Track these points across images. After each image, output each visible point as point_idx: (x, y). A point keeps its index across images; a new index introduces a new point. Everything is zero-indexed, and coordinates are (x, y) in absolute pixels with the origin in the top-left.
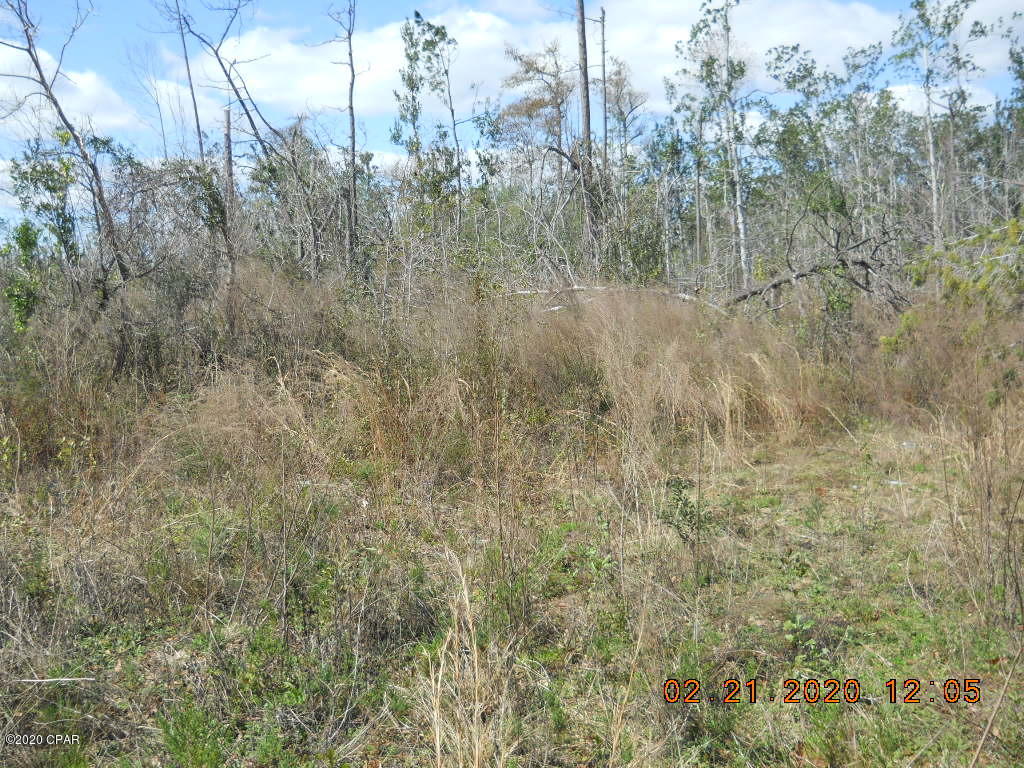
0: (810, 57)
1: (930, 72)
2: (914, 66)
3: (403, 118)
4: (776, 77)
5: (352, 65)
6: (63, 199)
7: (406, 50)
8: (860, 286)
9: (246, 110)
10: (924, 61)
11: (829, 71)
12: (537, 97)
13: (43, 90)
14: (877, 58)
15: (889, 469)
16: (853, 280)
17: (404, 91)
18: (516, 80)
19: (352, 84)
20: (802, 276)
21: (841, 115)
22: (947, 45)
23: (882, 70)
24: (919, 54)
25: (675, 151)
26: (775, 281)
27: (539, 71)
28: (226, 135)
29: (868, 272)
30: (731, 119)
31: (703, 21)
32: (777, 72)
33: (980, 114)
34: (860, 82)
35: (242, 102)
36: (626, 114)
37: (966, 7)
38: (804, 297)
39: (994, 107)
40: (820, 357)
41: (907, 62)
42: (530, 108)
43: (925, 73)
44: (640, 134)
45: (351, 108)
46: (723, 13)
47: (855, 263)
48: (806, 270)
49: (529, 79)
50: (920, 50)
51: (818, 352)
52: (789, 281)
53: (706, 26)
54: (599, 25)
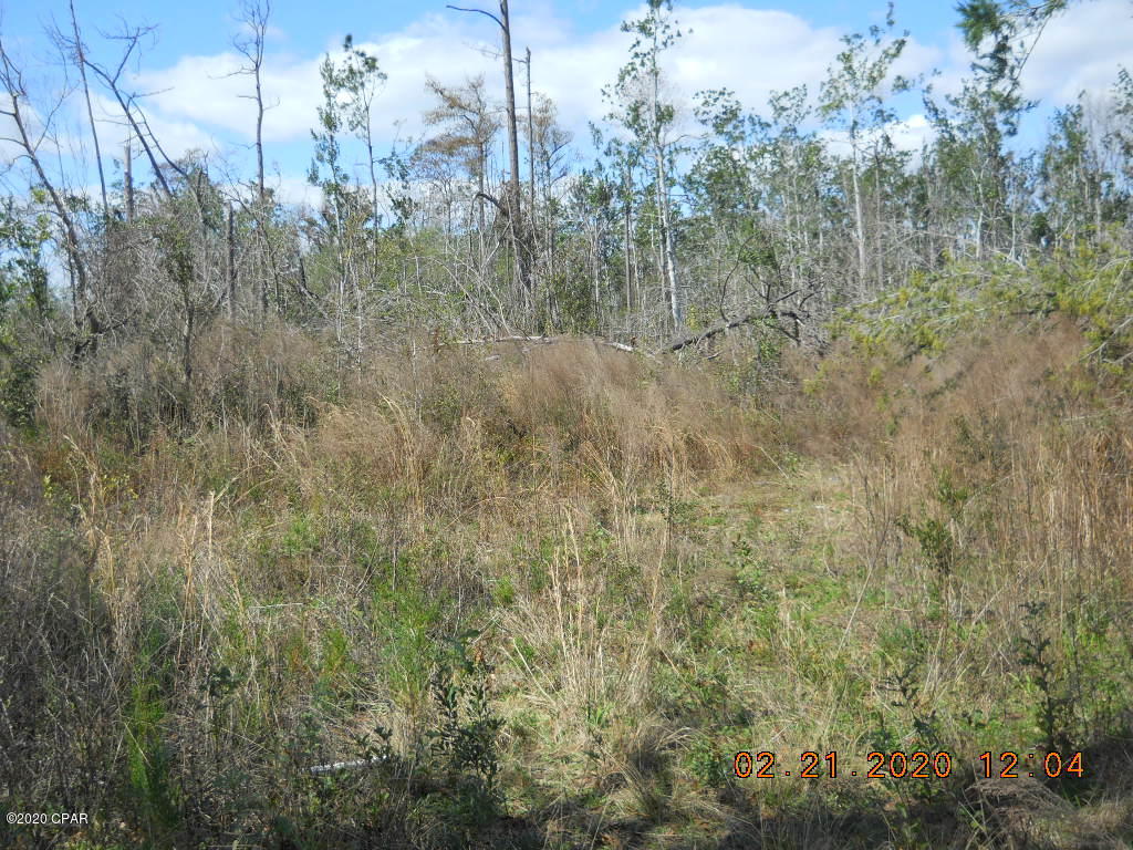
0: (734, 98)
1: (855, 123)
2: (839, 117)
3: (321, 159)
4: (704, 122)
5: (259, 99)
6: (37, 256)
7: (325, 87)
8: (788, 334)
9: (145, 145)
10: (849, 113)
11: (754, 113)
12: (458, 134)
13: (26, 153)
14: (802, 100)
15: (815, 496)
16: (782, 329)
17: (321, 129)
18: (437, 117)
19: (260, 120)
20: (735, 325)
21: (767, 159)
22: (873, 97)
23: (808, 113)
24: (844, 107)
25: (603, 196)
26: (709, 330)
27: (461, 107)
28: (126, 174)
29: (796, 323)
30: (660, 164)
31: (632, 64)
32: (705, 117)
33: (906, 158)
34: (786, 124)
35: (141, 138)
36: (550, 154)
37: (890, 62)
38: (737, 347)
39: (921, 151)
40: (752, 403)
41: (834, 113)
42: (450, 146)
43: (852, 124)
44: (565, 174)
45: (259, 144)
46: (650, 57)
47: (784, 314)
48: (740, 319)
49: (452, 115)
50: (846, 102)
51: (750, 399)
52: (722, 330)
53: (633, 69)
54: (524, 66)
